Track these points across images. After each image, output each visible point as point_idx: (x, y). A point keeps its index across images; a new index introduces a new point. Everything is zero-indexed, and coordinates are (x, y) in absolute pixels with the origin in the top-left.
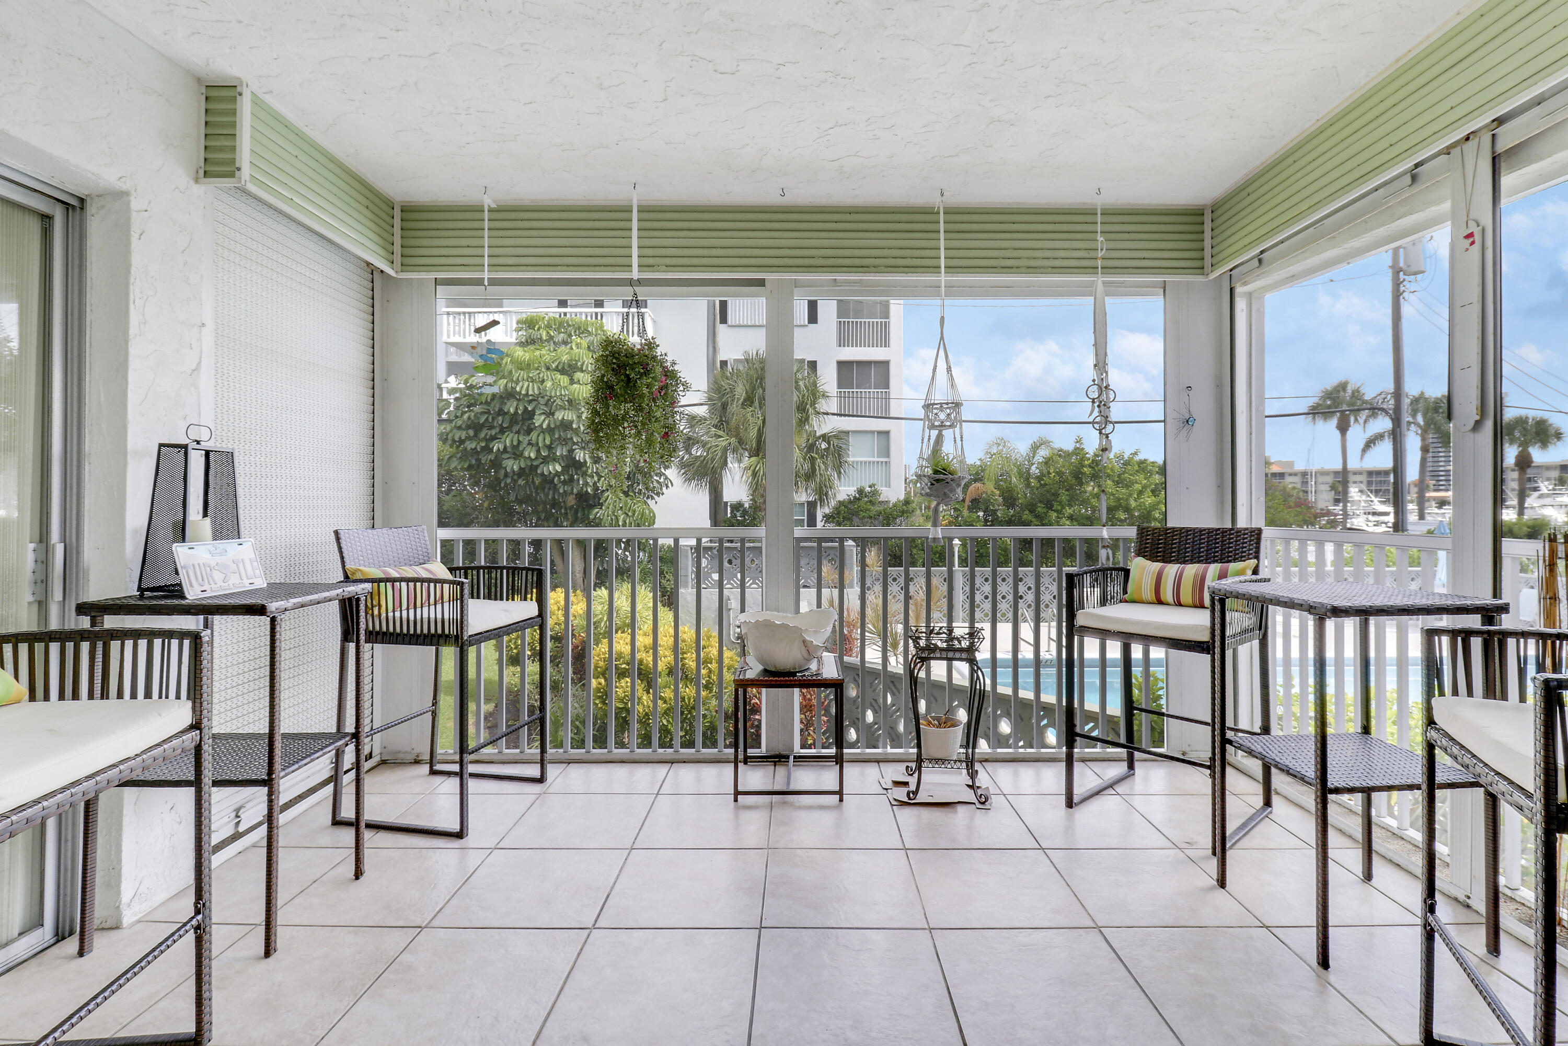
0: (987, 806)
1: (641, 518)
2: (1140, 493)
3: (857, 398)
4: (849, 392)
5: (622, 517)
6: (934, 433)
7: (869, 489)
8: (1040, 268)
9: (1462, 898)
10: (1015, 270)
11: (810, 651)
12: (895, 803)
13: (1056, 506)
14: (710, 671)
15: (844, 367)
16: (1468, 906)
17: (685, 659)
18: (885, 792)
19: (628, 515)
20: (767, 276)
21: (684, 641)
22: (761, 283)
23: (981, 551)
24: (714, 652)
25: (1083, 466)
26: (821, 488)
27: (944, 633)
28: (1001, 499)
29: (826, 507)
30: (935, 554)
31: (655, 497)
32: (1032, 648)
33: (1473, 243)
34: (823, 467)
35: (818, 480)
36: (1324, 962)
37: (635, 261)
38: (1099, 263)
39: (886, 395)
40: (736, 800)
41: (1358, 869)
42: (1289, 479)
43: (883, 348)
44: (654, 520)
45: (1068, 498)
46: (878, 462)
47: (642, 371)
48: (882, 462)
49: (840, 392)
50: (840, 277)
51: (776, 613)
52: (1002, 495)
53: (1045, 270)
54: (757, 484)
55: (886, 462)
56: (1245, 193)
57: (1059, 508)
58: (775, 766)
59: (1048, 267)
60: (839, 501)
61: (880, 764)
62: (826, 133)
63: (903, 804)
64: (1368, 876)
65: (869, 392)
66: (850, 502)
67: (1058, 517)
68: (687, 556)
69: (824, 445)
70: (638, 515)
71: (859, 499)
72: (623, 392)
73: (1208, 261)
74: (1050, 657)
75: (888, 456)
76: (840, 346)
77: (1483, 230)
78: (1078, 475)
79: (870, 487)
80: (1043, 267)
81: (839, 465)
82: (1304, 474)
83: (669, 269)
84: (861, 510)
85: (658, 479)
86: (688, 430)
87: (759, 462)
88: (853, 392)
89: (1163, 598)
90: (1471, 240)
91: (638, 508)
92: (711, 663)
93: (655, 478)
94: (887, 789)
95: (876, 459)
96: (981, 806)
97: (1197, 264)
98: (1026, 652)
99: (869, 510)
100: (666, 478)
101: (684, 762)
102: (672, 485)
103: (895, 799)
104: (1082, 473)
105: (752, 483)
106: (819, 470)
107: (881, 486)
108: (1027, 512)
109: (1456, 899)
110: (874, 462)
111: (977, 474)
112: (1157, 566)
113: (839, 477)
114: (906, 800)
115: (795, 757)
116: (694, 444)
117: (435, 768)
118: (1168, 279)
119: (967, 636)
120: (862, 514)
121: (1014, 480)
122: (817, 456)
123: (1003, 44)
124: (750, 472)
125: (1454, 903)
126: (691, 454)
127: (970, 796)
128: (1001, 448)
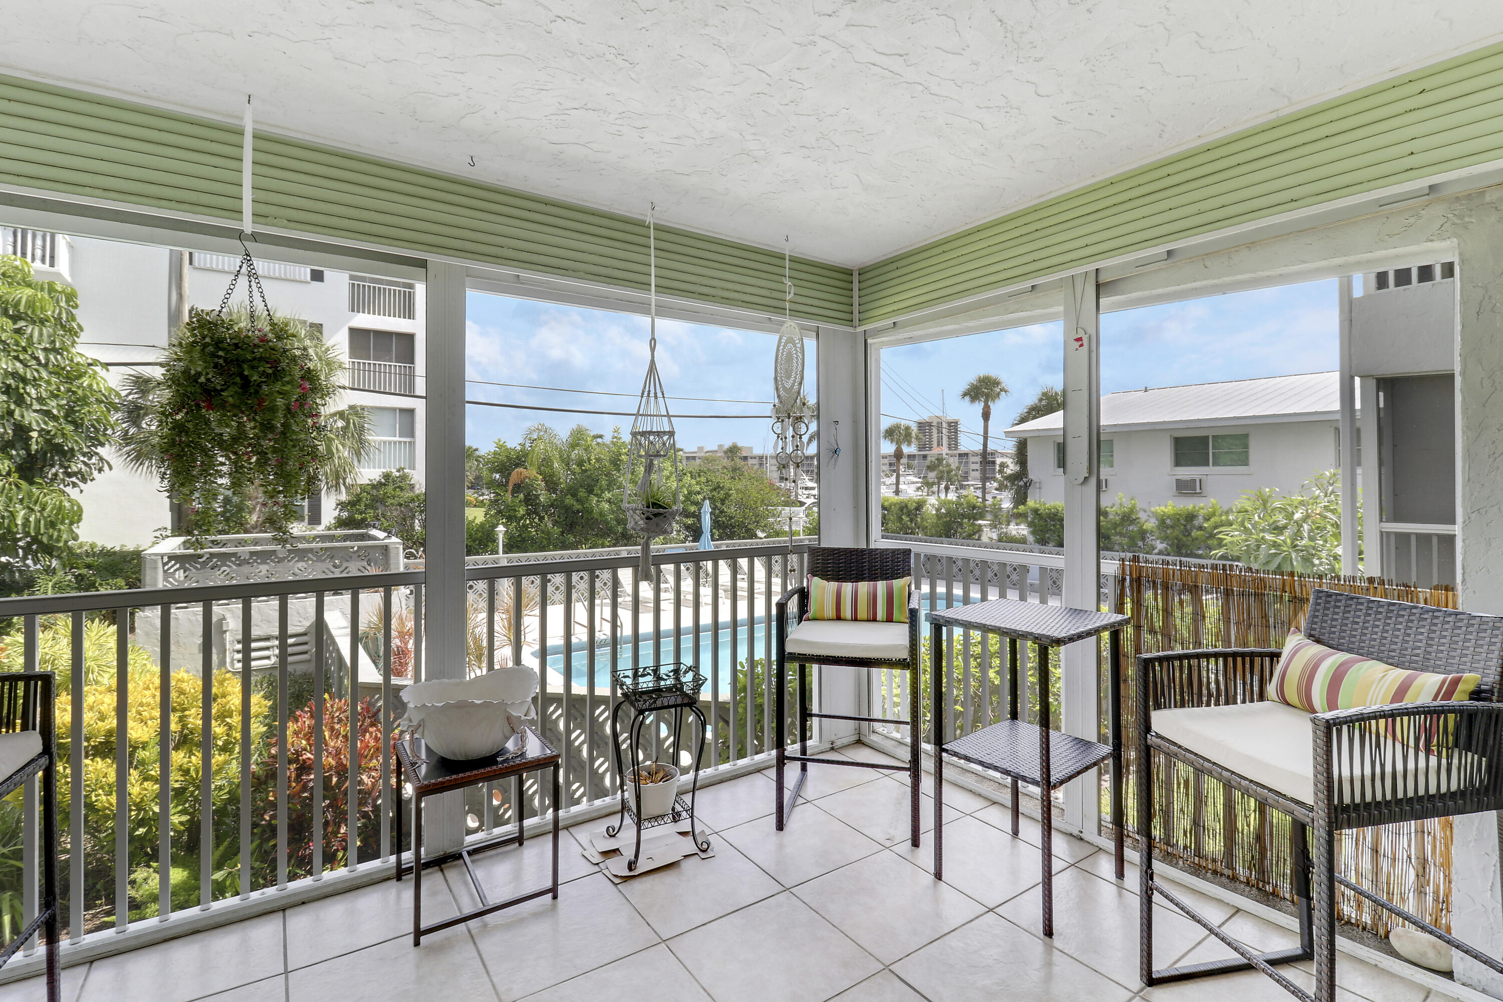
0: (710, 853)
1: (57, 515)
2: (668, 478)
3: (375, 372)
4: (364, 363)
5: (23, 512)
7: (398, 474)
8: (733, 300)
9: (1076, 833)
10: (710, 298)
11: (513, 727)
12: (617, 881)
13: (596, 490)
14: (230, 727)
15: (358, 336)
16: (1081, 839)
17: (186, 716)
18: (596, 869)
19: (32, 510)
20: (431, 258)
21: (182, 692)
22: (422, 264)
23: (523, 535)
24: (235, 701)
25: (620, 454)
27: (649, 674)
28: (543, 484)
30: (474, 541)
31: (80, 484)
32: (585, 630)
33: (1081, 345)
34: (341, 449)
36: (1049, 932)
37: (247, 207)
38: (787, 305)
39: (410, 372)
40: (417, 943)
41: (1008, 828)
42: (751, 462)
43: (407, 320)
44: (80, 515)
45: (607, 483)
46: (400, 442)
47: (270, 371)
48: (405, 442)
49: (353, 362)
50: (524, 274)
51: (446, 680)
52: (544, 480)
53: (736, 303)
55: (410, 443)
56: (894, 266)
57: (599, 492)
58: (442, 870)
59: (739, 300)
60: (360, 486)
61: (571, 829)
62: (567, 112)
63: (626, 879)
64: (1015, 832)
65: (390, 366)
66: (374, 486)
67: (598, 501)
68: (156, 568)
69: (340, 424)
70: (53, 509)
71: (385, 485)
72: (238, 402)
73: (856, 315)
74: (605, 637)
75: (411, 437)
76: (353, 311)
77: (1090, 337)
78: (616, 462)
79: (398, 471)
80: (736, 300)
81: (360, 447)
82: (761, 458)
83: (292, 225)
84: (388, 497)
85: (85, 459)
86: (136, 396)
88: (369, 364)
89: (842, 616)
90: (1080, 343)
91: (51, 500)
92: (231, 717)
93: (82, 458)
94: (597, 864)
95: (397, 439)
96: (703, 855)
97: (848, 316)
98: (580, 635)
99: (398, 496)
100: (101, 459)
101: (303, 903)
102: (111, 468)
103: (616, 876)
104: (620, 460)
106: (337, 452)
107: (408, 469)
108: (569, 496)
109: (1071, 835)
110: (395, 443)
111: (518, 458)
112: (833, 585)
113: (359, 461)
114: (627, 873)
115: (469, 853)
116: (146, 414)
118: (822, 325)
119: (671, 674)
120: (390, 501)
121: (556, 465)
123: (800, 86)
125: (1071, 838)
126: (139, 427)
127: (688, 845)
128: (542, 433)
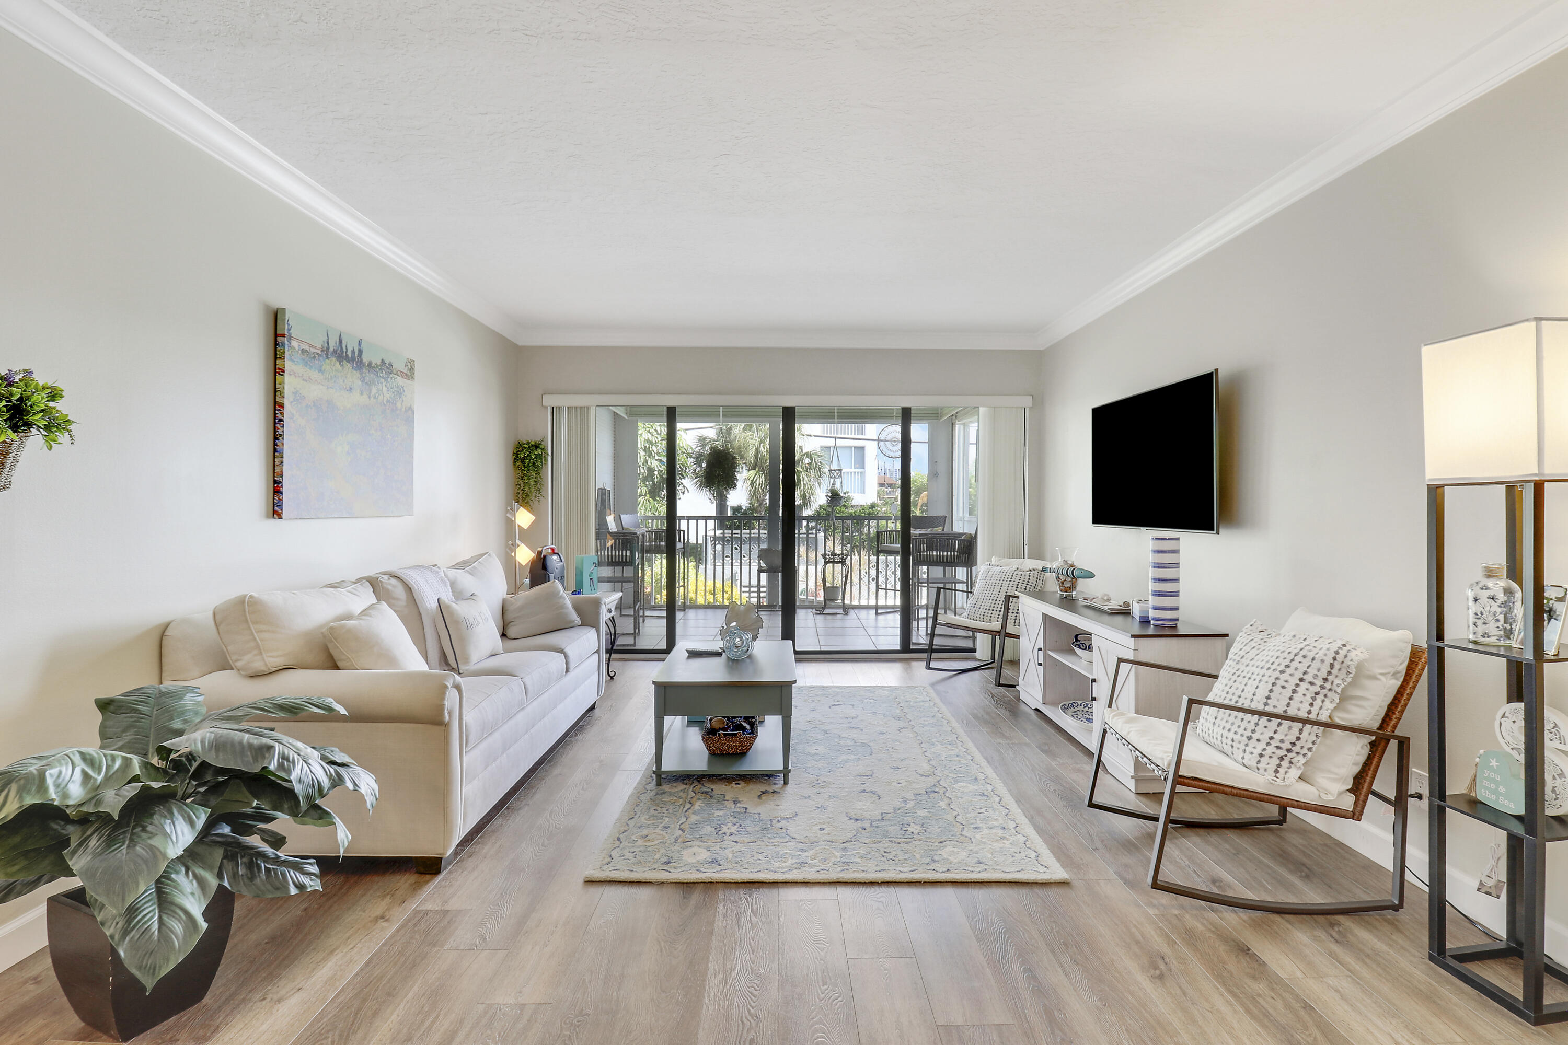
6: (832, 480)
26: (804, 494)
29: (809, 510)
34: (806, 478)
35: (802, 488)
46: (855, 473)
48: (858, 473)
54: (755, 491)
55: (862, 473)
60: (820, 506)
69: (807, 461)
75: (864, 468)
86: (700, 448)
87: (756, 475)
95: (853, 470)
99: (843, 512)
100: (684, 487)
102: (691, 491)
105: (751, 490)
106: (803, 480)
107: (854, 492)
117: (623, 613)
122: (801, 470)
124: (749, 482)
